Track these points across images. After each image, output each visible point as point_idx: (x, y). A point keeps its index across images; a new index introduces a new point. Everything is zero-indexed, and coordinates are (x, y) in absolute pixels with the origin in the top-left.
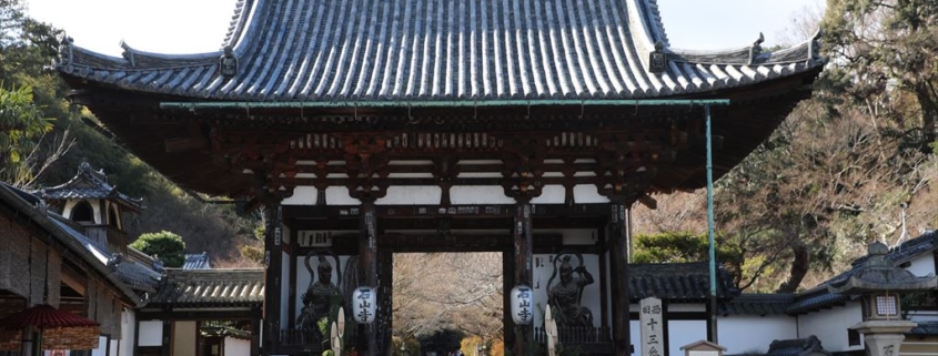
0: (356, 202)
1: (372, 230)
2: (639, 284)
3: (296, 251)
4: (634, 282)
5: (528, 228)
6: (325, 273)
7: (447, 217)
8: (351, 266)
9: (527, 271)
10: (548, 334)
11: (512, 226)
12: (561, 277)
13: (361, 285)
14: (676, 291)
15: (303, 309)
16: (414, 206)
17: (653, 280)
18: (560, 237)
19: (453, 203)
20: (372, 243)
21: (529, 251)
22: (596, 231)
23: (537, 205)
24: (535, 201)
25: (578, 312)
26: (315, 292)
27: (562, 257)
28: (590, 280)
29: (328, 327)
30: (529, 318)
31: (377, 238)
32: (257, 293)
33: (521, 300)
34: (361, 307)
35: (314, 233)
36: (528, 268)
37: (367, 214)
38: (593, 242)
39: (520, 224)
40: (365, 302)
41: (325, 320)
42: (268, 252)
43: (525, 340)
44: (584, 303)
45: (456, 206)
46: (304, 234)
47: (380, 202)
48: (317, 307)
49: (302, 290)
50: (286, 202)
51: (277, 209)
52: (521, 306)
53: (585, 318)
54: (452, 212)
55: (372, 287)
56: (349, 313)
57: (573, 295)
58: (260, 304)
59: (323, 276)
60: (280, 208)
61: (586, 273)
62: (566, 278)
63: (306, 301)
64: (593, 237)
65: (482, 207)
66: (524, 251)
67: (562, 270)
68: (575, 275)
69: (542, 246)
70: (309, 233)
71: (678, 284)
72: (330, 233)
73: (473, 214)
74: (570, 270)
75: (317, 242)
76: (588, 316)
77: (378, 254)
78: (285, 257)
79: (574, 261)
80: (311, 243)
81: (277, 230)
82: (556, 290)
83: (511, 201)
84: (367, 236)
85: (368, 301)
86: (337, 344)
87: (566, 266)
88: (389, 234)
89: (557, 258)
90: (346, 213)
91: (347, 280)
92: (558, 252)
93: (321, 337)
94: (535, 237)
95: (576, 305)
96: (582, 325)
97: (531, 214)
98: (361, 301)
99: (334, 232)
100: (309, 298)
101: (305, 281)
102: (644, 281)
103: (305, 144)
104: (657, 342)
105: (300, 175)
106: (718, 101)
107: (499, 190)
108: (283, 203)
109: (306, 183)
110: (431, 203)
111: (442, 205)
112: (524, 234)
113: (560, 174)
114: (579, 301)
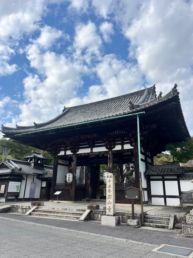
0: (72, 153)
9: (110, 168)
16: (84, 153)
19: (93, 152)
21: (111, 162)
24: (113, 150)
39: (109, 156)
47: (77, 153)
53: (133, 180)
54: (93, 154)
57: (130, 174)
62: (128, 170)
65: (100, 152)
73: (98, 154)
74: (129, 167)
82: (125, 173)
83: (107, 150)
84: (73, 161)
90: (70, 156)
97: (112, 153)
103: (58, 141)
104: (111, 187)
105: (61, 149)
106: (141, 113)
107: (105, 148)
108: (58, 155)
109: (62, 150)
110: (88, 152)
111: (91, 152)
112: (109, 158)
113: (120, 142)
114: (132, 176)
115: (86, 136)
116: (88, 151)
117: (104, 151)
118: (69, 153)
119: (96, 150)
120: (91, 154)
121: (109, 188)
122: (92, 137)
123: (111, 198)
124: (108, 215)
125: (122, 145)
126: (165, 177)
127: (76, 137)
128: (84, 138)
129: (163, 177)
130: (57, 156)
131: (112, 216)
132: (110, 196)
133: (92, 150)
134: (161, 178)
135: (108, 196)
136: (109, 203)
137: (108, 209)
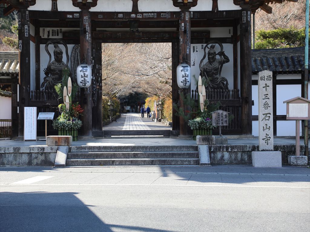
0: (77, 9)
1: (88, 28)
2: (258, 62)
3: (39, 41)
4: (255, 61)
5: (188, 27)
6: (58, 56)
7: (136, 20)
8: (75, 51)
9: (187, 54)
10: (200, 94)
11: (178, 26)
12: (209, 58)
13: (82, 63)
14: (282, 66)
15: (45, 78)
16: (115, 12)
17: (267, 60)
18: (208, 33)
19: (140, 11)
20: (88, 36)
21: (189, 42)
22: (231, 28)
23: (194, 12)
24: (193, 9)
25: (219, 80)
26: (52, 67)
27: (209, 46)
28: (227, 60)
29: (62, 90)
30: (188, 84)
31: (92, 34)
32: (15, 67)
33: (183, 73)
34: (82, 77)
35: (50, 29)
36: (188, 53)
37: (85, 18)
38: (229, 36)
39: (183, 24)
40: (84, 74)
41: (59, 85)
42: (21, 41)
43: (186, 98)
44: (223, 75)
45: (142, 13)
46: (44, 30)
47: (92, 9)
48: (54, 77)
49: (44, 66)
50: (31, 8)
51: (25, 13)
52: (183, 77)
53: (223, 84)
54: (139, 16)
55: (89, 65)
56: (74, 81)
57: (216, 69)
58: (17, 74)
59: (57, 57)
60: (27, 12)
61: (224, 55)
62: (212, 59)
63: (47, 73)
64: (230, 33)
65: (159, 13)
66: (185, 43)
67: (209, 54)
68: (218, 57)
69: (197, 38)
70: (47, 29)
71: (284, 62)
72: (61, 30)
73: (153, 18)
74: (215, 54)
75: (53, 35)
76: (225, 83)
77: (92, 44)
78: (32, 45)
79: (217, 48)
80: (48, 36)
81: (26, 27)
82: (205, 67)
83: (177, 9)
84: (85, 32)
85: (86, 73)
86: (67, 100)
87: (212, 52)
88: (99, 31)
89: (206, 46)
90: (71, 16)
91: (73, 60)
92: (207, 42)
93: (57, 95)
94: (192, 32)
95: (218, 76)
96: (222, 88)
97: (190, 18)
98: (82, 74)
99: (64, 29)
100: (48, 71)
101: (45, 61)
102: (262, 61)
104: (269, 98)
107: (171, 2)
108: (29, 9)
110: (126, 11)
111: (133, 12)
114: (220, 74)
116: (125, 6)
118: (66, 5)
119: (146, 6)
121: (264, 101)
123: (268, 120)
124: (263, 150)
126: (280, 77)
131: (272, 150)
132: (268, 115)
133: (135, 4)
135: (264, 114)
136: (265, 128)
137: (263, 139)
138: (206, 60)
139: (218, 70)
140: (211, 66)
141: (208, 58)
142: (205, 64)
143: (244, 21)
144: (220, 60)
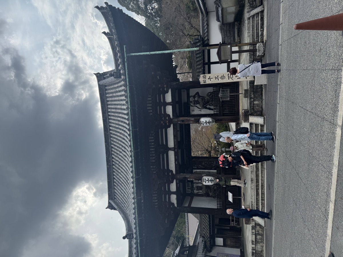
0: (175, 181)
5: (180, 119)
19: (173, 147)
24: (171, 116)
25: (208, 97)
27: (191, 104)
28: (198, 93)
37: (179, 177)
39: (179, 122)
47: (174, 172)
53: (210, 95)
54: (176, 147)
65: (174, 136)
70: (187, 189)
82: (201, 106)
83: (172, 126)
95: (206, 98)
96: (212, 96)
97: (176, 118)
103: (156, 202)
105: (167, 201)
106: (125, 51)
107: (168, 129)
108: (176, 206)
109: (169, 198)
110: (174, 154)
111: (174, 150)
112: (183, 121)
113: (162, 108)
114: (205, 97)
115: (151, 154)
116: (172, 155)
117: (173, 130)
118: (173, 187)
119: (171, 143)
120: (176, 150)
122: (153, 144)
125: (166, 104)
126: (206, 61)
127: (152, 170)
128: (153, 157)
129: (206, 64)
130: (178, 208)
133: (171, 149)
134: (207, 66)
138: (198, 105)
139: (203, 98)
140: (201, 103)
141: (196, 104)
142: (200, 106)
143: (176, 87)
144: (198, 97)
